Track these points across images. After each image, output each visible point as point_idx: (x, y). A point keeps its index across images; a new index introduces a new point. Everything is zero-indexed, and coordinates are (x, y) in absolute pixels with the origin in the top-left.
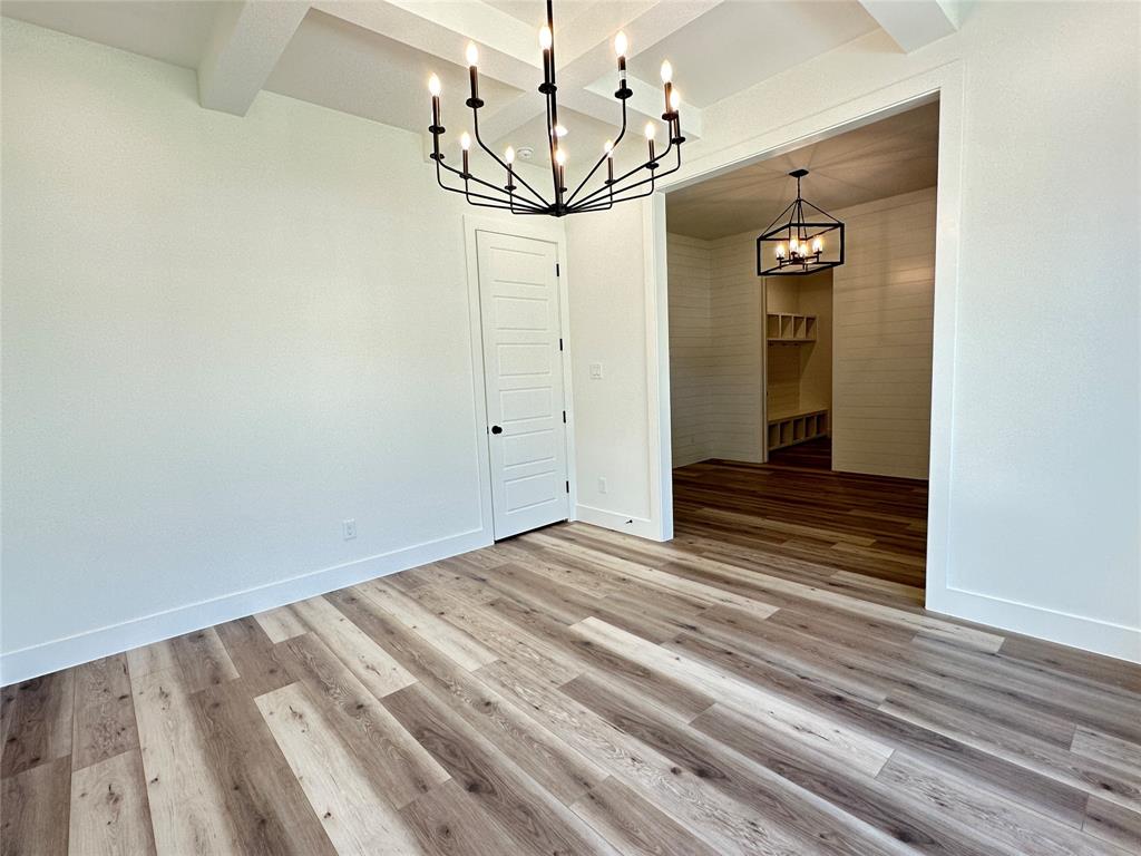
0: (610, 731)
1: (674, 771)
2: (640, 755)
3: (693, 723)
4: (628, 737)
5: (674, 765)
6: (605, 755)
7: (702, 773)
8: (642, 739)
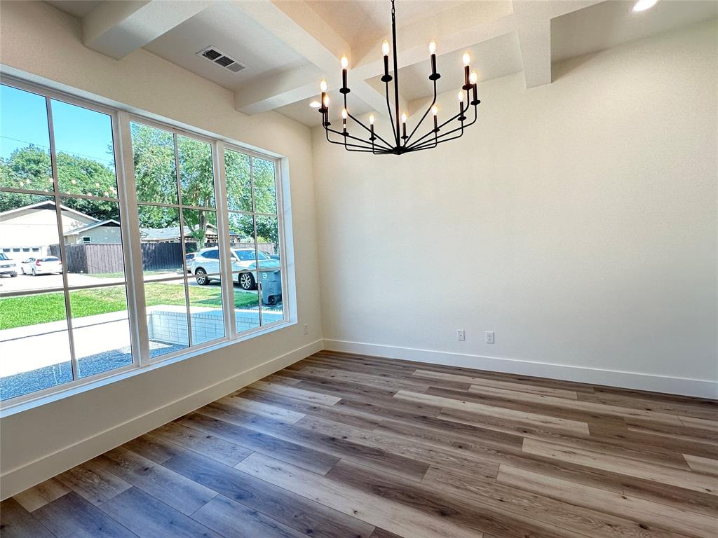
0: (382, 447)
1: (345, 438)
2: (362, 440)
3: (339, 460)
4: (371, 446)
5: (346, 440)
6: (379, 437)
7: (333, 439)
8: (363, 447)
